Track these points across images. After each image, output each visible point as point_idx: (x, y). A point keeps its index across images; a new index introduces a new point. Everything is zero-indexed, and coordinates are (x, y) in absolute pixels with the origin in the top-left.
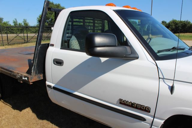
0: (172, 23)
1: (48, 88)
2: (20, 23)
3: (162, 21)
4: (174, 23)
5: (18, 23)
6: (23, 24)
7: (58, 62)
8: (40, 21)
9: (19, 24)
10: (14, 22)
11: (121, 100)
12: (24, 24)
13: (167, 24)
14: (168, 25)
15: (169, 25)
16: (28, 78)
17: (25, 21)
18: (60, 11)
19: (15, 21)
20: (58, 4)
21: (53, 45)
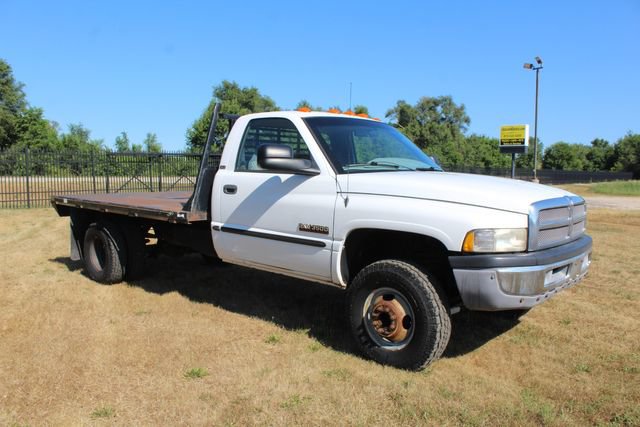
0: (625, 144)
1: (213, 231)
2: (137, 144)
3: (593, 140)
4: (634, 146)
5: (130, 147)
6: (144, 148)
7: (230, 190)
8: (195, 141)
9: (134, 148)
10: (119, 142)
11: (300, 225)
12: (149, 147)
13: (611, 149)
14: (612, 153)
15: (616, 152)
16: (185, 214)
17: (150, 139)
18: (237, 118)
19: (122, 138)
20: (250, 88)
21: (224, 167)
